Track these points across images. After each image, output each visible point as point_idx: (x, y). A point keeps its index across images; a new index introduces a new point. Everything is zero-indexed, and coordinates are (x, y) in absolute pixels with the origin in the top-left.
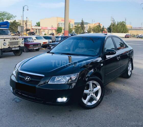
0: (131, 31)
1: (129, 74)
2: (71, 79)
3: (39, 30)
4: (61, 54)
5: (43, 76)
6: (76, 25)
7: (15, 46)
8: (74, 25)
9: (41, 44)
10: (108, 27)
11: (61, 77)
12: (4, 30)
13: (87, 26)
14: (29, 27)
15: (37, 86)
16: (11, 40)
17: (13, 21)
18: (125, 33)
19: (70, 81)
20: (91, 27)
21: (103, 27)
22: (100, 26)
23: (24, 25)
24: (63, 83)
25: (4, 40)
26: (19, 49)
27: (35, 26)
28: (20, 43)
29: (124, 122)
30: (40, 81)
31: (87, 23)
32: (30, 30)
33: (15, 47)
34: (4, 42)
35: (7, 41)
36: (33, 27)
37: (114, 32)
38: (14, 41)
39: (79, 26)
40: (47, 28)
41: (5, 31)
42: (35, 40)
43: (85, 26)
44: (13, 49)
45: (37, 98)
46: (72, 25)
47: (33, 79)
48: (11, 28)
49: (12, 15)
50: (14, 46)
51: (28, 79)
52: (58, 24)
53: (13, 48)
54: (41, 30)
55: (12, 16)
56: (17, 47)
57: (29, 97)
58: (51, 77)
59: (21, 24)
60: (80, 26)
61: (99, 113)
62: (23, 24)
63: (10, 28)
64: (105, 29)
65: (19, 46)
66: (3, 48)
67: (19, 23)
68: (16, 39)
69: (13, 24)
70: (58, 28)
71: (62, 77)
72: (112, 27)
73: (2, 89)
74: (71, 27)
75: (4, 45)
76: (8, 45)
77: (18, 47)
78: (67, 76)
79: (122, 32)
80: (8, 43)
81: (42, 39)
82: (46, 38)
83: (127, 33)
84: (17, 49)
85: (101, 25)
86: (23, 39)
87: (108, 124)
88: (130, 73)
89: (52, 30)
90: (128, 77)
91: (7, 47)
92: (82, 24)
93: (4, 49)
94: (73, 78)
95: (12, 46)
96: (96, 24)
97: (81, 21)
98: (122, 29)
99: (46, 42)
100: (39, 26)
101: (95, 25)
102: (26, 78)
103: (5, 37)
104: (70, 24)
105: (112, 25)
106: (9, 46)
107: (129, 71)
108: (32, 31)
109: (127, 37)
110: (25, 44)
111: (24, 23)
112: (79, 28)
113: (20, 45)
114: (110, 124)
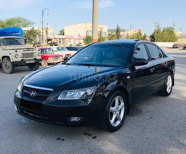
0: (181, 39)
1: (167, 90)
2: (86, 93)
3: (63, 39)
4: (79, 65)
5: (52, 90)
6: (110, 33)
7: (30, 58)
8: (107, 33)
9: (63, 56)
10: (151, 35)
11: (73, 92)
12: (16, 39)
13: (125, 34)
14: (50, 36)
15: (44, 103)
16: (25, 51)
17: (31, 29)
18: (173, 42)
19: (85, 96)
20: (129, 35)
21: (145, 34)
22: (140, 34)
23: (45, 34)
24: (76, 99)
25: (16, 51)
26: (34, 62)
27: (58, 35)
28: (36, 54)
29: (151, 147)
30: (48, 96)
31: (124, 31)
32: (52, 39)
33: (30, 60)
34: (16, 53)
35: (20, 53)
36: (56, 36)
37: (158, 41)
38: (28, 52)
39: (113, 34)
40: (73, 37)
41: (18, 40)
42: (55, 51)
43: (121, 33)
44: (27, 62)
45: (45, 118)
46: (105, 32)
47: (39, 95)
48: (29, 38)
49: (30, 21)
50: (28, 58)
51: (34, 94)
52: (87, 32)
53: (27, 60)
54: (66, 40)
55: (30, 23)
56: (31, 60)
57: (36, 116)
58: (61, 91)
59: (40, 32)
60: (115, 33)
61: (121, 136)
62: (43, 33)
63: (27, 37)
64: (147, 37)
65: (35, 59)
66: (14, 61)
67: (38, 31)
68: (30, 49)
69: (30, 32)
70: (87, 36)
71: (75, 91)
72: (156, 34)
73: (8, 108)
74: (104, 36)
75: (16, 57)
76: (21, 57)
77: (33, 60)
78: (81, 90)
79: (170, 41)
80: (20, 55)
81: (64, 50)
82: (70, 49)
83: (175, 42)
84: (32, 62)
85: (142, 32)
86: (39, 50)
87: (130, 149)
88: (170, 90)
89: (80, 39)
90: (167, 94)
91: (19, 59)
92: (118, 31)
93: (16, 62)
94: (89, 93)
95: (25, 58)
96: (135, 31)
97: (116, 28)
98: (170, 37)
99: (69, 54)
100: (63, 34)
101: (135, 33)
102: (32, 94)
103: (17, 47)
104: (102, 31)
105: (156, 32)
106: (21, 59)
107: (168, 87)
108: (54, 41)
109: (175, 47)
110: (42, 56)
111: (44, 31)
112: (113, 36)
113: (36, 57)
114: (132, 150)
